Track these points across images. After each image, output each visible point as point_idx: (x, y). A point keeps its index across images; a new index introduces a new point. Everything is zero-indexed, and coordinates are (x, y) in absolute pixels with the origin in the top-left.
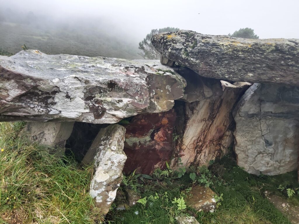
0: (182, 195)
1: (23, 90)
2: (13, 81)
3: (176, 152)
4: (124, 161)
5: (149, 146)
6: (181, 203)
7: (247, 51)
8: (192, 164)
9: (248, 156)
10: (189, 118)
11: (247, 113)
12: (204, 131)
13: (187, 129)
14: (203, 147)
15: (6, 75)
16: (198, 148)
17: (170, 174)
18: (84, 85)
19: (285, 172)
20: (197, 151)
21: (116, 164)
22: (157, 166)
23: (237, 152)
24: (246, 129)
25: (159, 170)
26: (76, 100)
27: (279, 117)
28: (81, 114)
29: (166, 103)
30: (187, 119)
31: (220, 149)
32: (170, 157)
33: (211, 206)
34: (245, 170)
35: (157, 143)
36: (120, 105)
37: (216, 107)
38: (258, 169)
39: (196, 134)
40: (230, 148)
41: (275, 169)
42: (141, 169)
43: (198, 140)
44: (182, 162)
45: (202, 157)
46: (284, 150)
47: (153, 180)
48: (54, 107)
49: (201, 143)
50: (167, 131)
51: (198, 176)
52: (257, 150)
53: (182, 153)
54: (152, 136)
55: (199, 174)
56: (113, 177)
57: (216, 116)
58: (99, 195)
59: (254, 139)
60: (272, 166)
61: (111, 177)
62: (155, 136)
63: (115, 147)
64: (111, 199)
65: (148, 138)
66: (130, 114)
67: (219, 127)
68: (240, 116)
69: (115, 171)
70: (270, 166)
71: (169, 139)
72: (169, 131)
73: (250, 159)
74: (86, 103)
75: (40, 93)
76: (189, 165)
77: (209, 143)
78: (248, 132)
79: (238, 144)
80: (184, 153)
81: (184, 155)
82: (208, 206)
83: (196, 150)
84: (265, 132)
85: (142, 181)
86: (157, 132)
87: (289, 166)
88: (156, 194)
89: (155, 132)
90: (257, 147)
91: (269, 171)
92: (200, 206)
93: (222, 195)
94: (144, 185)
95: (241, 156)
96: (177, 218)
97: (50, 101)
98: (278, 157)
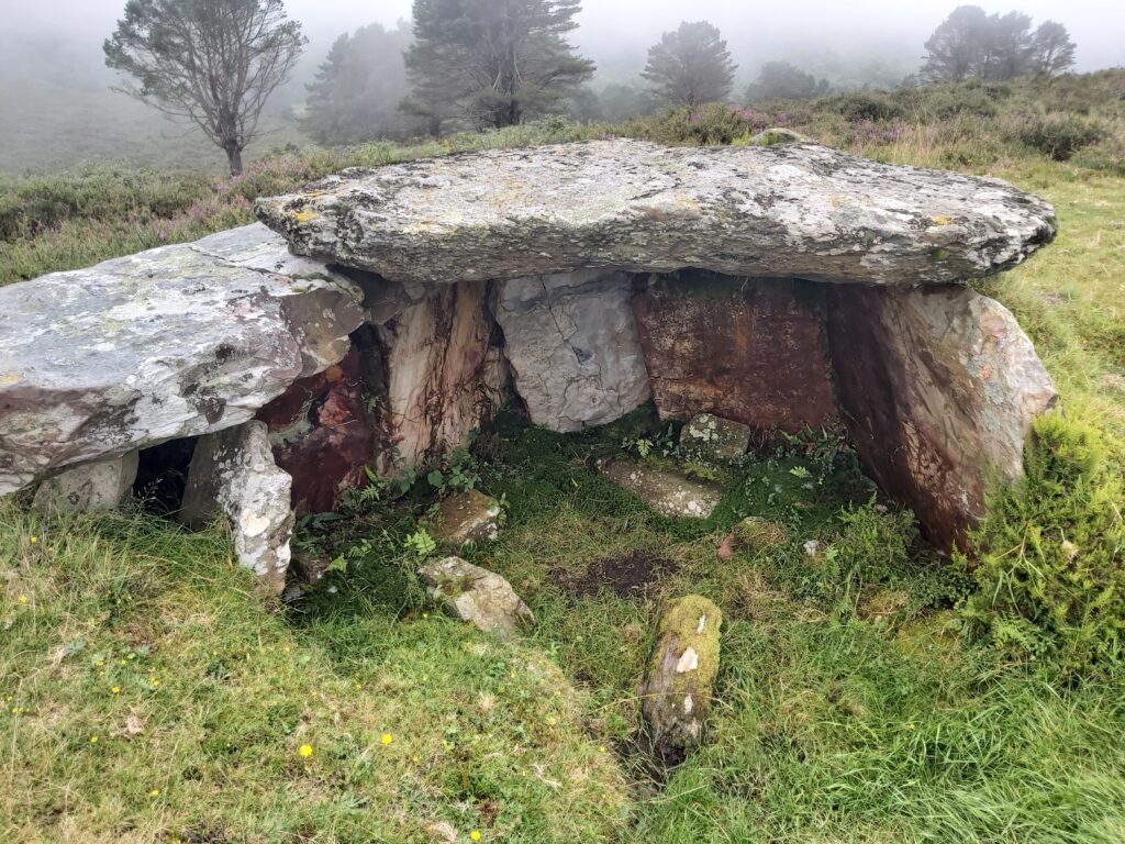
0: (422, 526)
1: (83, 415)
2: (63, 405)
3: (382, 437)
4: (290, 485)
5: (313, 443)
6: (423, 541)
7: (452, 240)
8: (428, 453)
9: (548, 395)
10: (390, 349)
11: (517, 300)
12: (435, 369)
13: (393, 375)
14: (442, 407)
15: (50, 399)
16: (432, 411)
17: (382, 492)
18: (177, 370)
19: (634, 407)
20: (432, 418)
21: (276, 495)
22: (344, 484)
23: (524, 394)
24: (528, 337)
25: (353, 489)
26: (171, 401)
27: (586, 292)
28: (182, 425)
29: (334, 347)
30: (385, 353)
31: (486, 398)
32: (371, 453)
33: (489, 527)
34: (551, 428)
35: (330, 431)
36: (252, 383)
37: (445, 305)
38: (577, 417)
39: (419, 380)
40: (507, 389)
41: (611, 406)
42: (306, 503)
43: (427, 393)
44: (402, 456)
45: (448, 429)
46: (617, 360)
47: (345, 519)
48: (136, 426)
49: (435, 399)
50: (347, 393)
51: (447, 474)
52: (563, 377)
53: (397, 435)
54: (313, 417)
55: (448, 469)
56: (277, 521)
57: (452, 325)
58: (258, 560)
59: (551, 353)
60: (602, 402)
61: (272, 520)
62: (319, 414)
63: (262, 465)
64: (283, 561)
65: (303, 425)
66: (273, 396)
67: (467, 348)
68: (506, 310)
69: (278, 508)
70: (600, 404)
71: (356, 412)
72: (349, 392)
73: (555, 401)
74: (189, 402)
75: (111, 410)
76: (422, 456)
77: (454, 393)
78: (534, 341)
79: (520, 374)
80: (402, 434)
81: (403, 439)
82: (481, 527)
83: (428, 417)
84: (568, 333)
85: (320, 530)
86: (323, 403)
87: (637, 392)
88: (364, 541)
89: (318, 406)
90: (562, 369)
91: (601, 415)
92: (465, 532)
93: (504, 495)
94: (328, 534)
95: (533, 400)
96: (421, 571)
97: (127, 418)
98: (610, 379)
